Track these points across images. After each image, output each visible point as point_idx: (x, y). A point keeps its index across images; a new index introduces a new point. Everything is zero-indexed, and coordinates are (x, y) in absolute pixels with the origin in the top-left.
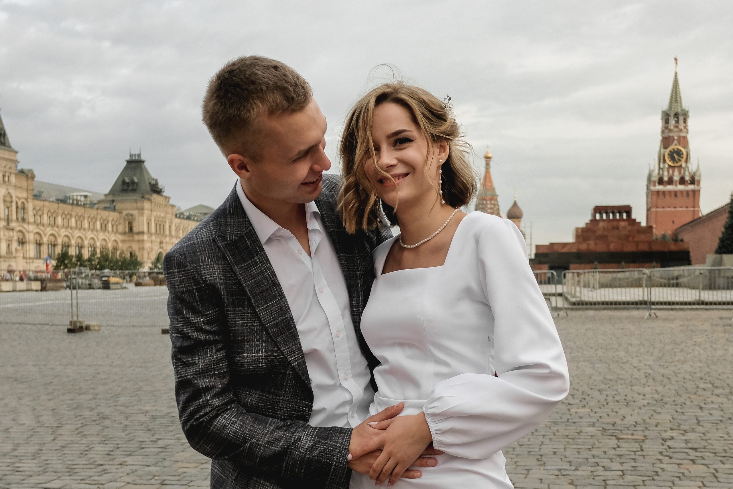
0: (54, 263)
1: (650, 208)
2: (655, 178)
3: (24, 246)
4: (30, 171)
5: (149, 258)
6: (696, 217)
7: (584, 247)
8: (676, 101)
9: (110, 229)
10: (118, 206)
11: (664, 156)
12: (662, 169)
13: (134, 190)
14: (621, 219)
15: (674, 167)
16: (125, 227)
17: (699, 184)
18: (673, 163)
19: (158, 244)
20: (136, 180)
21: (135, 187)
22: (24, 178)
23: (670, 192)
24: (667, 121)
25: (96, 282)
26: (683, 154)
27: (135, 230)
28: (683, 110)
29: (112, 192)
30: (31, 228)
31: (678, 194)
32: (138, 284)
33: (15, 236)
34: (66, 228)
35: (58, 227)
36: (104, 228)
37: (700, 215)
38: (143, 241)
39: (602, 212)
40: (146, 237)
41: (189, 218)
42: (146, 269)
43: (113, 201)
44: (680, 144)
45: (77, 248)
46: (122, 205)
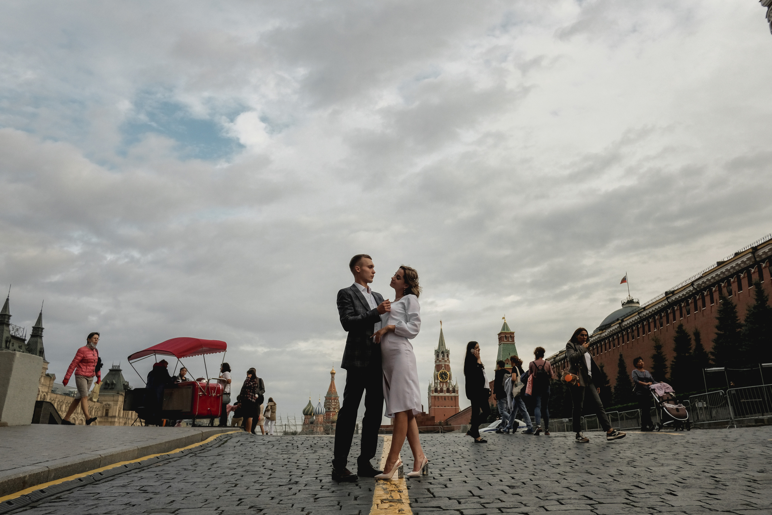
1: (431, 406)
2: (433, 389)
6: (458, 412)
8: (442, 345)
11: (437, 376)
12: (436, 383)
13: (112, 389)
15: (444, 382)
16: (103, 413)
17: (457, 393)
18: (443, 380)
20: (114, 382)
21: (114, 387)
22: (49, 379)
23: (441, 397)
24: (438, 356)
26: (448, 375)
27: (110, 414)
28: (446, 350)
31: (446, 398)
37: (460, 411)
38: (114, 422)
40: (116, 420)
44: (446, 369)
46: (103, 398)
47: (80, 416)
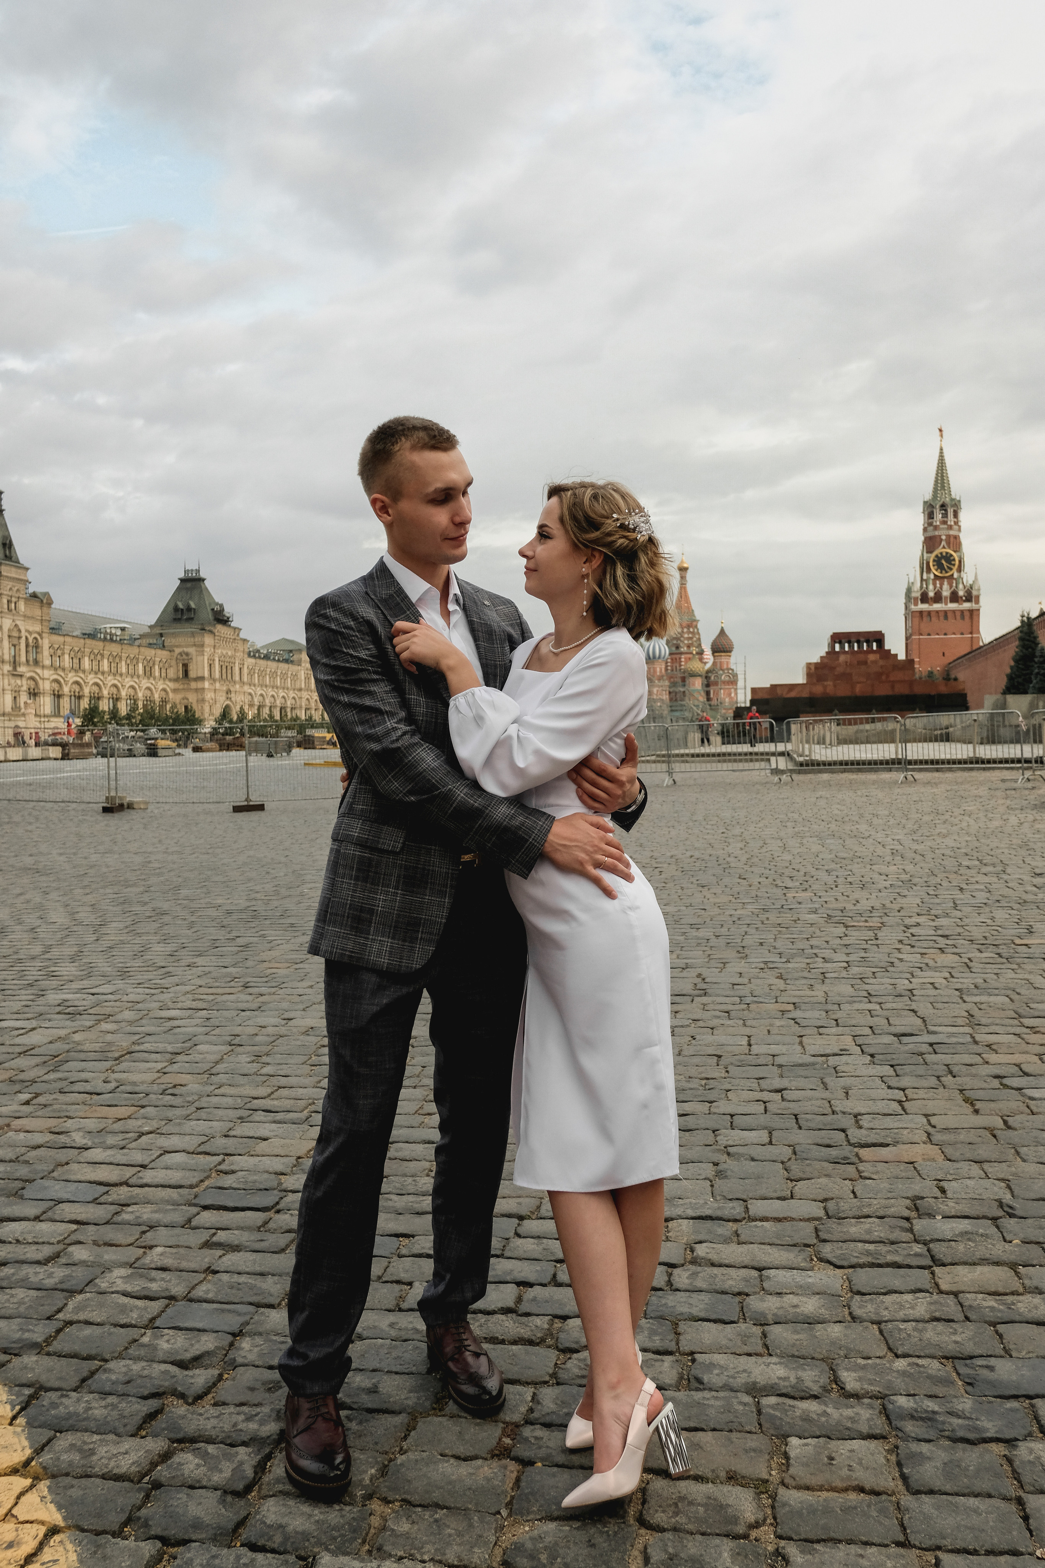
0: (78, 721)
1: (911, 635)
2: (916, 594)
3: (37, 698)
4: (47, 594)
5: (211, 714)
6: (974, 648)
7: (818, 690)
8: (943, 487)
9: (157, 674)
10: (168, 642)
11: (928, 563)
12: (926, 580)
13: (190, 620)
14: (870, 651)
15: (945, 577)
16: (178, 671)
17: (977, 602)
18: (941, 572)
19: (224, 694)
20: (193, 605)
21: (192, 616)
22: (38, 604)
23: (938, 612)
24: (931, 516)
25: (139, 747)
26: (954, 560)
27: (192, 674)
28: (952, 500)
29: (160, 622)
30: (47, 673)
31: (949, 615)
32: (196, 749)
33: (25, 684)
34: (96, 673)
35: (84, 671)
36: (148, 673)
37: (981, 644)
38: (203, 689)
39: (843, 641)
40: (207, 685)
41: (266, 657)
42: (207, 727)
43: (161, 635)
44: (949, 548)
45: (111, 701)
46: (173, 641)
47: (127, 680)
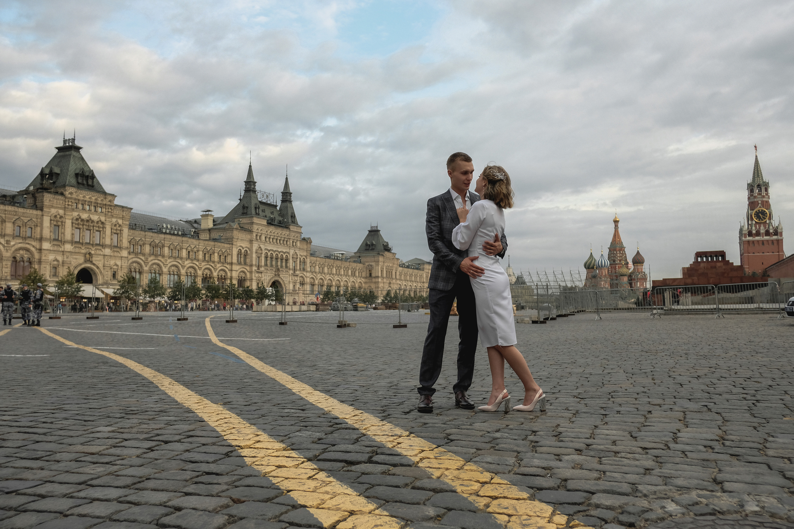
0: (321, 297)
1: (743, 254)
2: (745, 231)
3: (304, 286)
4: (309, 238)
5: (382, 294)
6: (781, 260)
7: (689, 281)
8: (758, 176)
9: (357, 275)
10: (363, 260)
11: (751, 216)
12: (750, 225)
13: (373, 249)
14: (718, 261)
15: (761, 223)
16: (367, 273)
17: (781, 235)
18: (759, 220)
19: (388, 284)
20: (374, 243)
22: (305, 243)
23: (758, 241)
24: (751, 191)
25: (350, 307)
26: (766, 213)
27: (373, 275)
28: (764, 182)
29: (359, 251)
30: (308, 274)
31: (765, 242)
32: (375, 309)
33: (298, 279)
34: (330, 274)
35: (325, 274)
36: (353, 275)
37: (785, 257)
38: (378, 282)
39: (702, 256)
40: (380, 280)
41: (408, 267)
42: (380, 301)
43: (360, 257)
44: (763, 207)
45: (336, 287)
46: (365, 259)
47: (344, 278)
